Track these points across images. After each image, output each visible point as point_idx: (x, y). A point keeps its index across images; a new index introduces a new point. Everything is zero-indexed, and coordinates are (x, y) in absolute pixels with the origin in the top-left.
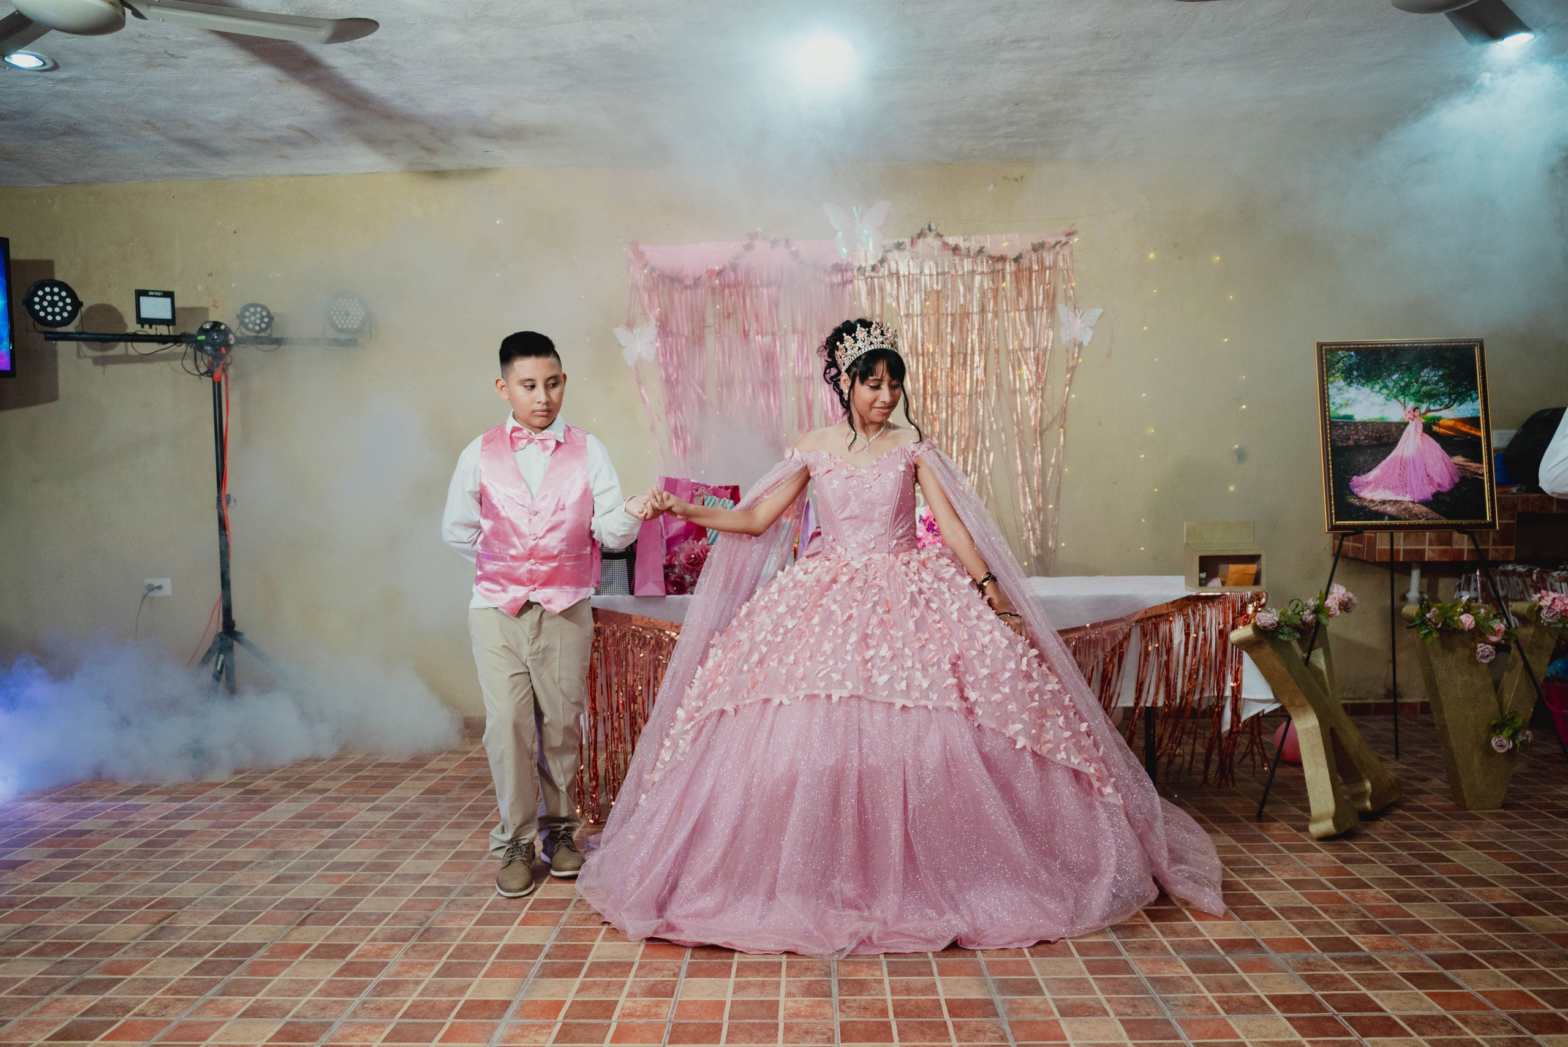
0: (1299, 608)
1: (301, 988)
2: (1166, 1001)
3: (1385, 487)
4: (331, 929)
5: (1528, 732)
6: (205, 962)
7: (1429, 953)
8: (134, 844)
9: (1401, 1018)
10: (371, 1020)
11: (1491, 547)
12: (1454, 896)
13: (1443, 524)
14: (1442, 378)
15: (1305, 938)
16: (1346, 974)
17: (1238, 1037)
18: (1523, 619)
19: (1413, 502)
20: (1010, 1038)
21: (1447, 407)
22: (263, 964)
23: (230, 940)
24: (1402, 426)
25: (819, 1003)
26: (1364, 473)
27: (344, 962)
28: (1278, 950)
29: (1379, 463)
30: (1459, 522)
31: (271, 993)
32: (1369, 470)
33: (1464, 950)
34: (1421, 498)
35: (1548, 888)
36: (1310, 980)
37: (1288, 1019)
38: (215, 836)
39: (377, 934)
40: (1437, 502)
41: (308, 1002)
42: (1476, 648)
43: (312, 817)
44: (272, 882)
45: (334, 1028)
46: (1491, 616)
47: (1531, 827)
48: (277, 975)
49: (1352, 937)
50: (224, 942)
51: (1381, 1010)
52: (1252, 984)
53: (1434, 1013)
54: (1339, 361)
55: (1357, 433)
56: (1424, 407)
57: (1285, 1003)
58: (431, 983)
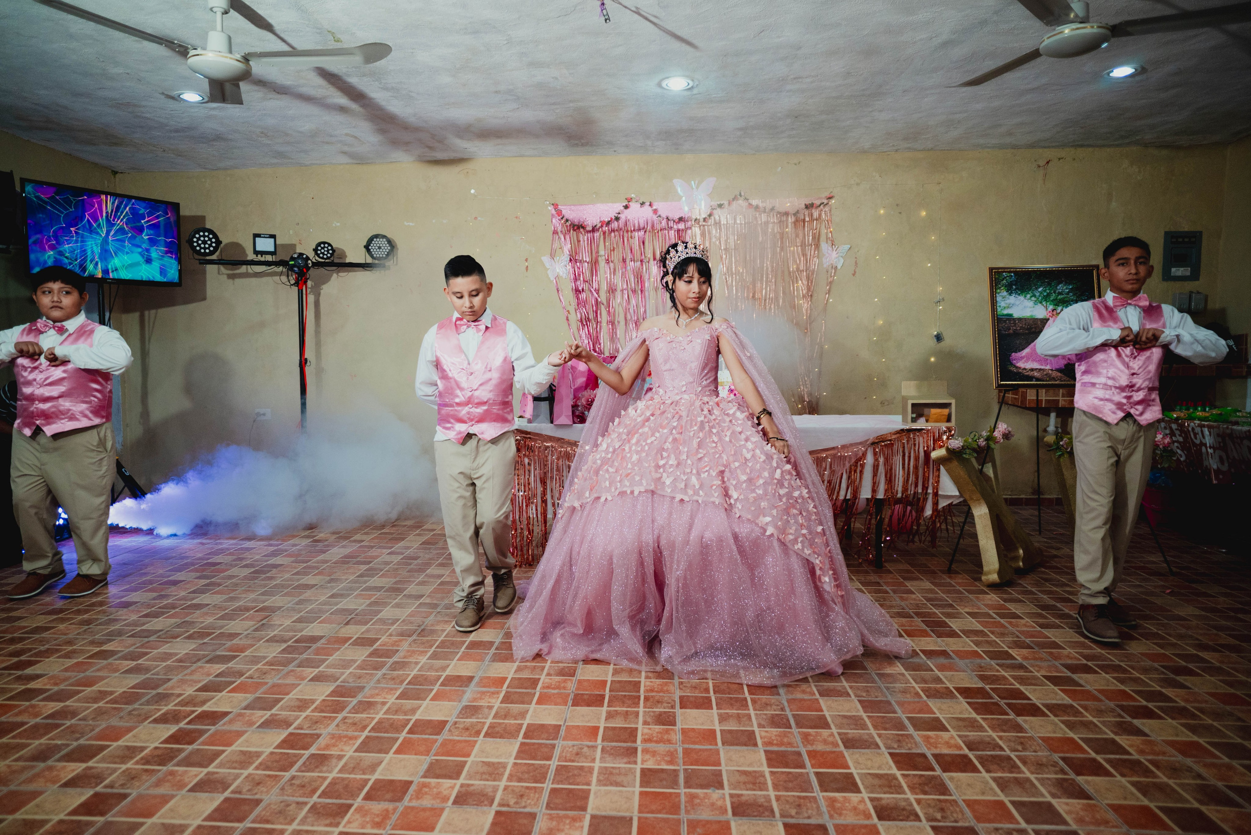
0: (976, 437)
1: (346, 664)
2: (888, 688)
3: (1033, 360)
4: (364, 628)
6: (288, 646)
7: (1061, 662)
8: (246, 572)
9: (1042, 704)
10: (389, 686)
14: (1071, 290)
15: (979, 650)
16: (1006, 674)
17: (935, 713)
19: (1052, 370)
20: (787, 709)
22: (324, 648)
23: (303, 633)
24: (1045, 321)
25: (666, 684)
26: (1020, 351)
27: (372, 649)
28: (961, 658)
29: (1029, 344)
31: (328, 667)
32: (1023, 349)
33: (1085, 662)
34: (1057, 367)
36: (982, 678)
37: (967, 702)
38: (295, 568)
39: (392, 631)
41: (351, 673)
43: (352, 557)
44: (329, 597)
45: (366, 690)
47: (1130, 581)
48: (331, 655)
49: (1010, 651)
50: (300, 634)
51: (1030, 699)
52: (944, 679)
53: (1064, 701)
54: (1004, 279)
55: (1015, 325)
57: (966, 692)
58: (425, 663)
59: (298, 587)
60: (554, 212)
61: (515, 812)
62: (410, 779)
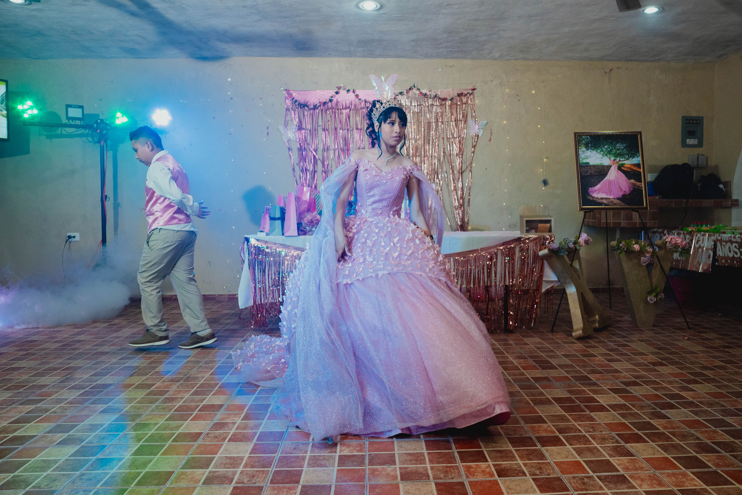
0: (567, 242)
1: (129, 401)
3: (603, 192)
4: (145, 378)
5: (662, 294)
6: (86, 391)
7: (620, 380)
9: (607, 405)
10: (160, 413)
11: (648, 221)
12: (631, 359)
13: (626, 208)
14: (625, 148)
15: (568, 376)
16: (585, 389)
17: (538, 413)
18: (659, 247)
19: (614, 199)
21: (627, 159)
22: (112, 392)
23: (97, 383)
24: (609, 167)
26: (594, 186)
27: (149, 391)
28: (557, 381)
29: (600, 182)
30: (633, 207)
31: (114, 403)
32: (596, 185)
33: (634, 380)
34: (617, 197)
35: (670, 356)
36: (570, 391)
37: (560, 406)
38: (95, 342)
39: (165, 379)
40: (623, 198)
41: (132, 406)
42: (641, 259)
45: (143, 416)
46: (646, 245)
47: (664, 334)
48: (118, 396)
49: (588, 375)
50: (95, 384)
51: (599, 402)
52: (546, 394)
53: (621, 403)
54: (583, 140)
55: (591, 170)
56: (618, 159)
58: (188, 398)
59: (95, 354)
60: (287, 95)
61: (248, 487)
62: (172, 470)
